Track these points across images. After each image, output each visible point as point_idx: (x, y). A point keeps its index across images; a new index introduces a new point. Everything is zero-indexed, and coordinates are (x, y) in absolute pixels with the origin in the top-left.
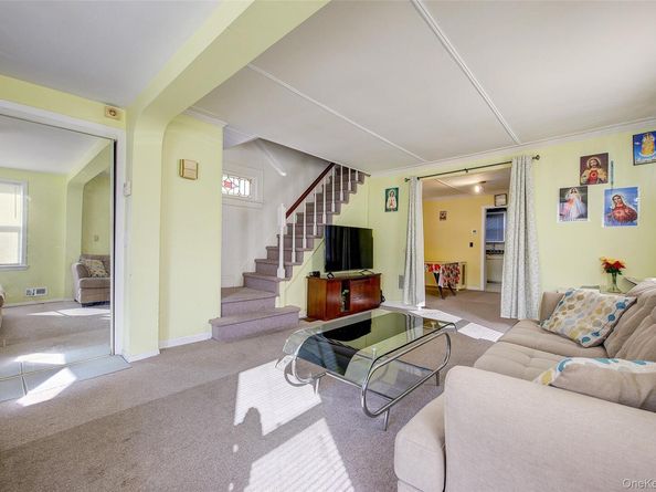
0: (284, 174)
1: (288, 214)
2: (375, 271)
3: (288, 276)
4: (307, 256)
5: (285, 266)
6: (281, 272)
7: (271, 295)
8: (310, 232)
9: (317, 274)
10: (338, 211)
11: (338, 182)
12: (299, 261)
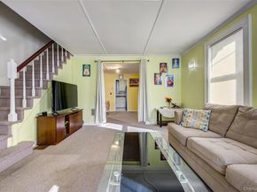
0: (4, 39)
1: (19, 68)
2: (79, 107)
3: (20, 119)
4: (36, 102)
5: (16, 111)
6: (13, 116)
7: (4, 137)
8: (38, 84)
9: (45, 114)
10: (56, 73)
11: (50, 55)
12: (29, 106)
